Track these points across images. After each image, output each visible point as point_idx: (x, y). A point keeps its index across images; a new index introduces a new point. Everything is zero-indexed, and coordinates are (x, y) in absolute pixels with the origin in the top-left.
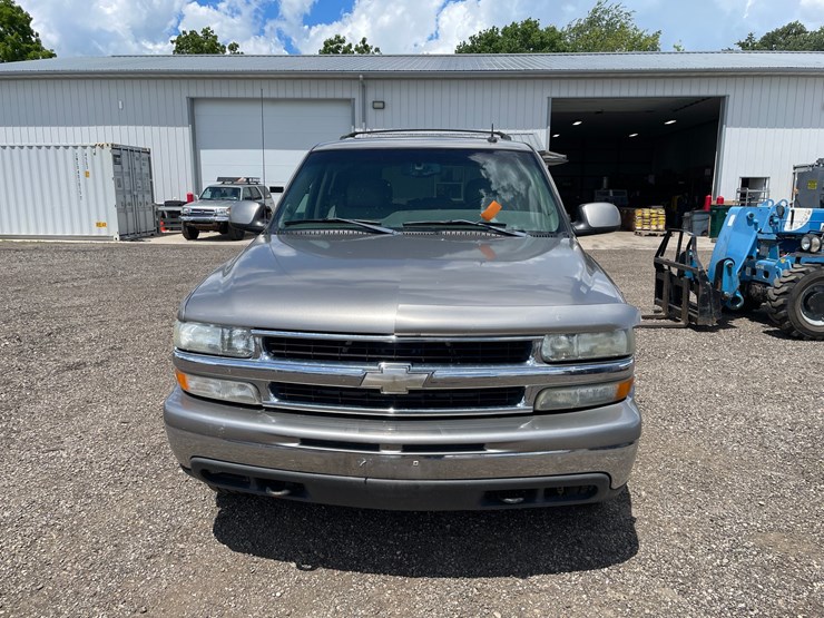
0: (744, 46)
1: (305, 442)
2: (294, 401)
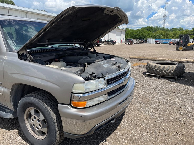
1: (120, 103)
2: (112, 95)
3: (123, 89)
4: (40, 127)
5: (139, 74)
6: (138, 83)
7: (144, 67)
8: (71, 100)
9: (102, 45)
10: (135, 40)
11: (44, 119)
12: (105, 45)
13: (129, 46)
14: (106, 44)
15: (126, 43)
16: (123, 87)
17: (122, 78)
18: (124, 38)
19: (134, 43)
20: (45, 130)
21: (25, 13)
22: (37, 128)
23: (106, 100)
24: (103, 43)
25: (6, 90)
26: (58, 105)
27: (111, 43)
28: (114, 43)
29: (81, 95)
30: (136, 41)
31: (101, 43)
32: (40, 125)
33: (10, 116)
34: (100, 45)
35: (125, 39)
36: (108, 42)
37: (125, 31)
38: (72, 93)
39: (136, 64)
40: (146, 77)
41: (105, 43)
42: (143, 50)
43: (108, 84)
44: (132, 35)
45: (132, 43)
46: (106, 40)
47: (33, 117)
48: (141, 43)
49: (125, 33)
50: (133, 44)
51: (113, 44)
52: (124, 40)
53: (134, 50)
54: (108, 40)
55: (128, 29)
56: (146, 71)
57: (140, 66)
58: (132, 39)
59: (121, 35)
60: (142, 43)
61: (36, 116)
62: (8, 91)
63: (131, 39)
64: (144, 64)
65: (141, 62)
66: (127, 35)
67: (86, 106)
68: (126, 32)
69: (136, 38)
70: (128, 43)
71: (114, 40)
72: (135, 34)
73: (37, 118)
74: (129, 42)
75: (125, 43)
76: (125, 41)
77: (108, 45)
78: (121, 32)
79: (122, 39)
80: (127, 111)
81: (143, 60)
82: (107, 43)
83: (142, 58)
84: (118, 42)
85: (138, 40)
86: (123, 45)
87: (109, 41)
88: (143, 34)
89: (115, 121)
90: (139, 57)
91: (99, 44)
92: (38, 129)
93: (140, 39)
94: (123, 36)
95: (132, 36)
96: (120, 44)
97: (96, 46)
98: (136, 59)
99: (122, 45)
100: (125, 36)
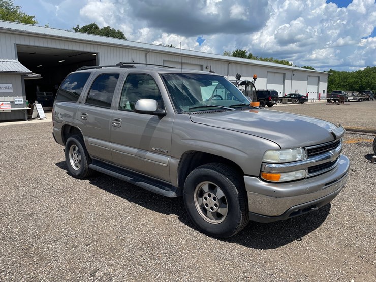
0: (76, 30)
1: (326, 185)
2: (313, 172)
3: (330, 168)
4: (217, 206)
5: (358, 157)
6: (355, 171)
7: (368, 146)
8: (261, 171)
9: (278, 105)
10: (350, 94)
11: (223, 197)
12: (283, 103)
13: (335, 106)
14: (287, 103)
15: (328, 100)
16: (330, 164)
17: (330, 150)
18: (324, 91)
19: (348, 101)
20: (224, 211)
21: (145, 53)
22: (212, 208)
23: (305, 178)
24: (280, 101)
25: (172, 160)
26: (244, 176)
27: (298, 101)
28: (302, 99)
29: (274, 165)
30: (352, 95)
31: (276, 100)
32: (216, 205)
33: (172, 194)
34: (274, 104)
35: (328, 92)
36: (290, 99)
37: (327, 77)
38: (263, 162)
39: (352, 140)
40: (372, 162)
41: (285, 100)
42: (369, 114)
43: (309, 156)
44: (343, 83)
45: (342, 100)
46: (286, 95)
47: (206, 195)
48: (364, 100)
49: (327, 80)
50: (345, 103)
51: (302, 103)
52: (325, 94)
53: (348, 114)
54: (291, 95)
55: (335, 72)
56: (373, 153)
57: (360, 145)
58: (343, 92)
59: (318, 84)
60: (368, 99)
61: (211, 193)
62: (175, 162)
63: (341, 92)
64: (370, 141)
65: (362, 136)
66: (331, 83)
67: (280, 181)
68: (329, 77)
69: (351, 89)
70: (335, 100)
71: (304, 94)
72: (351, 81)
73: (213, 195)
74: (335, 98)
75: (326, 101)
76: (328, 96)
77: (289, 104)
78: (319, 77)
79: (321, 92)
80: (335, 210)
81: (368, 134)
82: (289, 101)
83: (366, 129)
84: (312, 97)
85: (358, 93)
86: (324, 103)
87: (293, 96)
88: (370, 79)
89: (317, 208)
90: (359, 127)
91: (273, 102)
92: (213, 210)
93: (361, 90)
94: (324, 86)
95: (344, 86)
96: (317, 101)
97: (266, 106)
98: (351, 132)
99: (321, 104)
100: (328, 86)
